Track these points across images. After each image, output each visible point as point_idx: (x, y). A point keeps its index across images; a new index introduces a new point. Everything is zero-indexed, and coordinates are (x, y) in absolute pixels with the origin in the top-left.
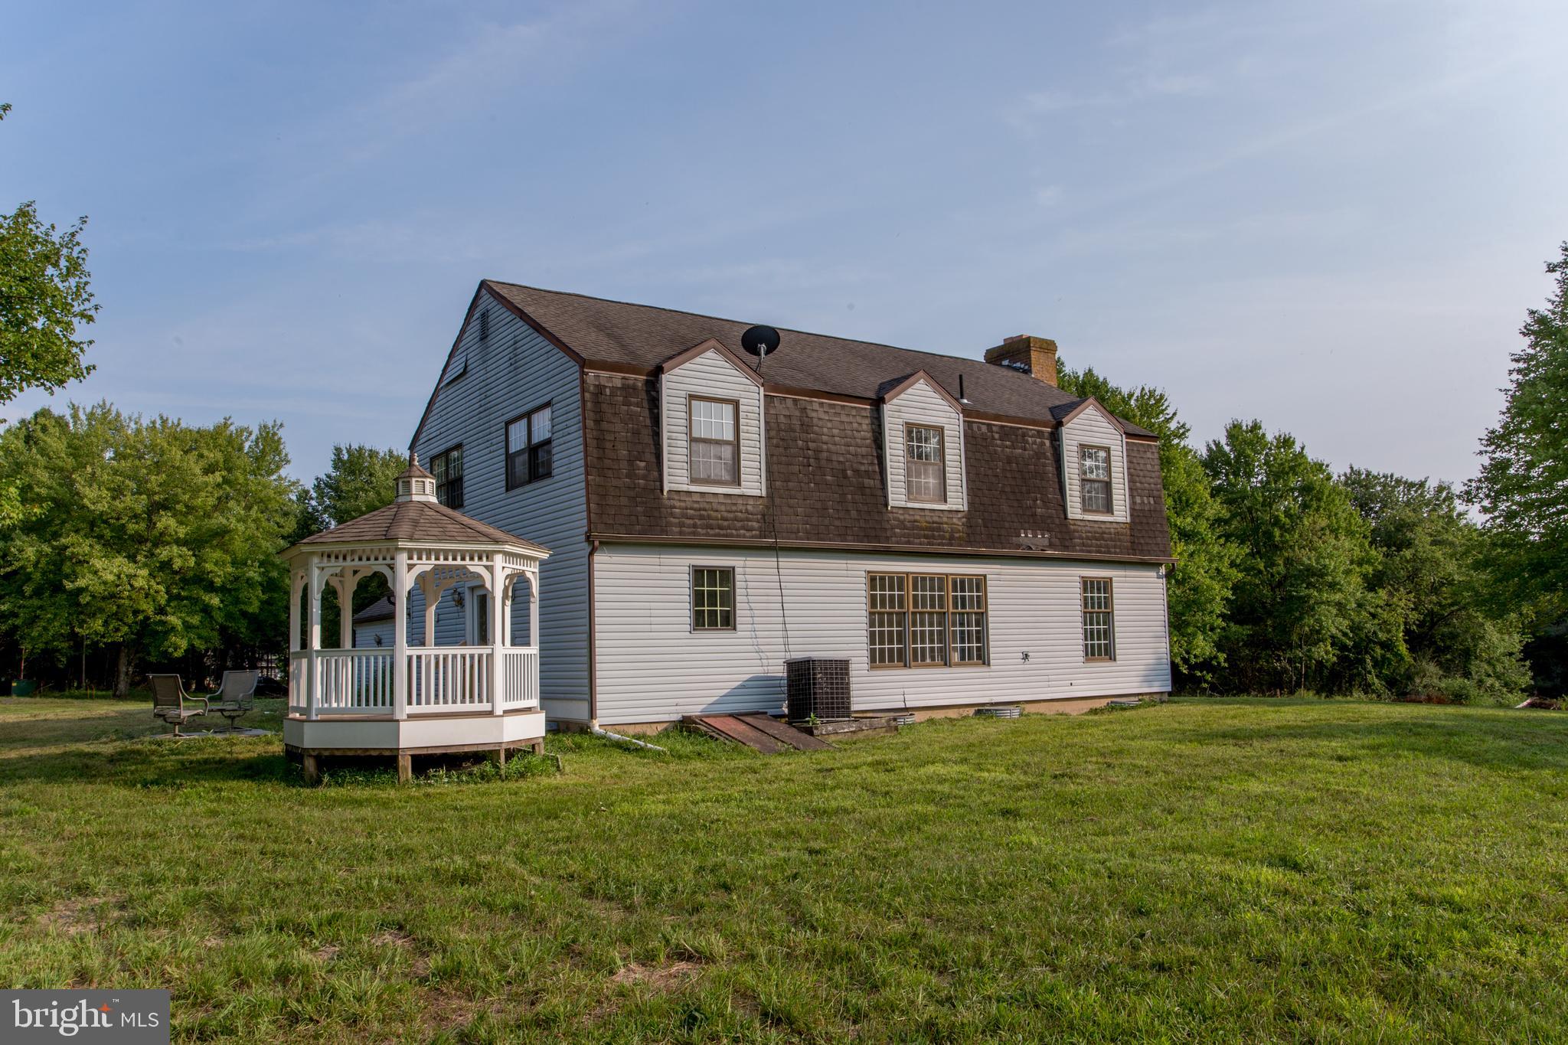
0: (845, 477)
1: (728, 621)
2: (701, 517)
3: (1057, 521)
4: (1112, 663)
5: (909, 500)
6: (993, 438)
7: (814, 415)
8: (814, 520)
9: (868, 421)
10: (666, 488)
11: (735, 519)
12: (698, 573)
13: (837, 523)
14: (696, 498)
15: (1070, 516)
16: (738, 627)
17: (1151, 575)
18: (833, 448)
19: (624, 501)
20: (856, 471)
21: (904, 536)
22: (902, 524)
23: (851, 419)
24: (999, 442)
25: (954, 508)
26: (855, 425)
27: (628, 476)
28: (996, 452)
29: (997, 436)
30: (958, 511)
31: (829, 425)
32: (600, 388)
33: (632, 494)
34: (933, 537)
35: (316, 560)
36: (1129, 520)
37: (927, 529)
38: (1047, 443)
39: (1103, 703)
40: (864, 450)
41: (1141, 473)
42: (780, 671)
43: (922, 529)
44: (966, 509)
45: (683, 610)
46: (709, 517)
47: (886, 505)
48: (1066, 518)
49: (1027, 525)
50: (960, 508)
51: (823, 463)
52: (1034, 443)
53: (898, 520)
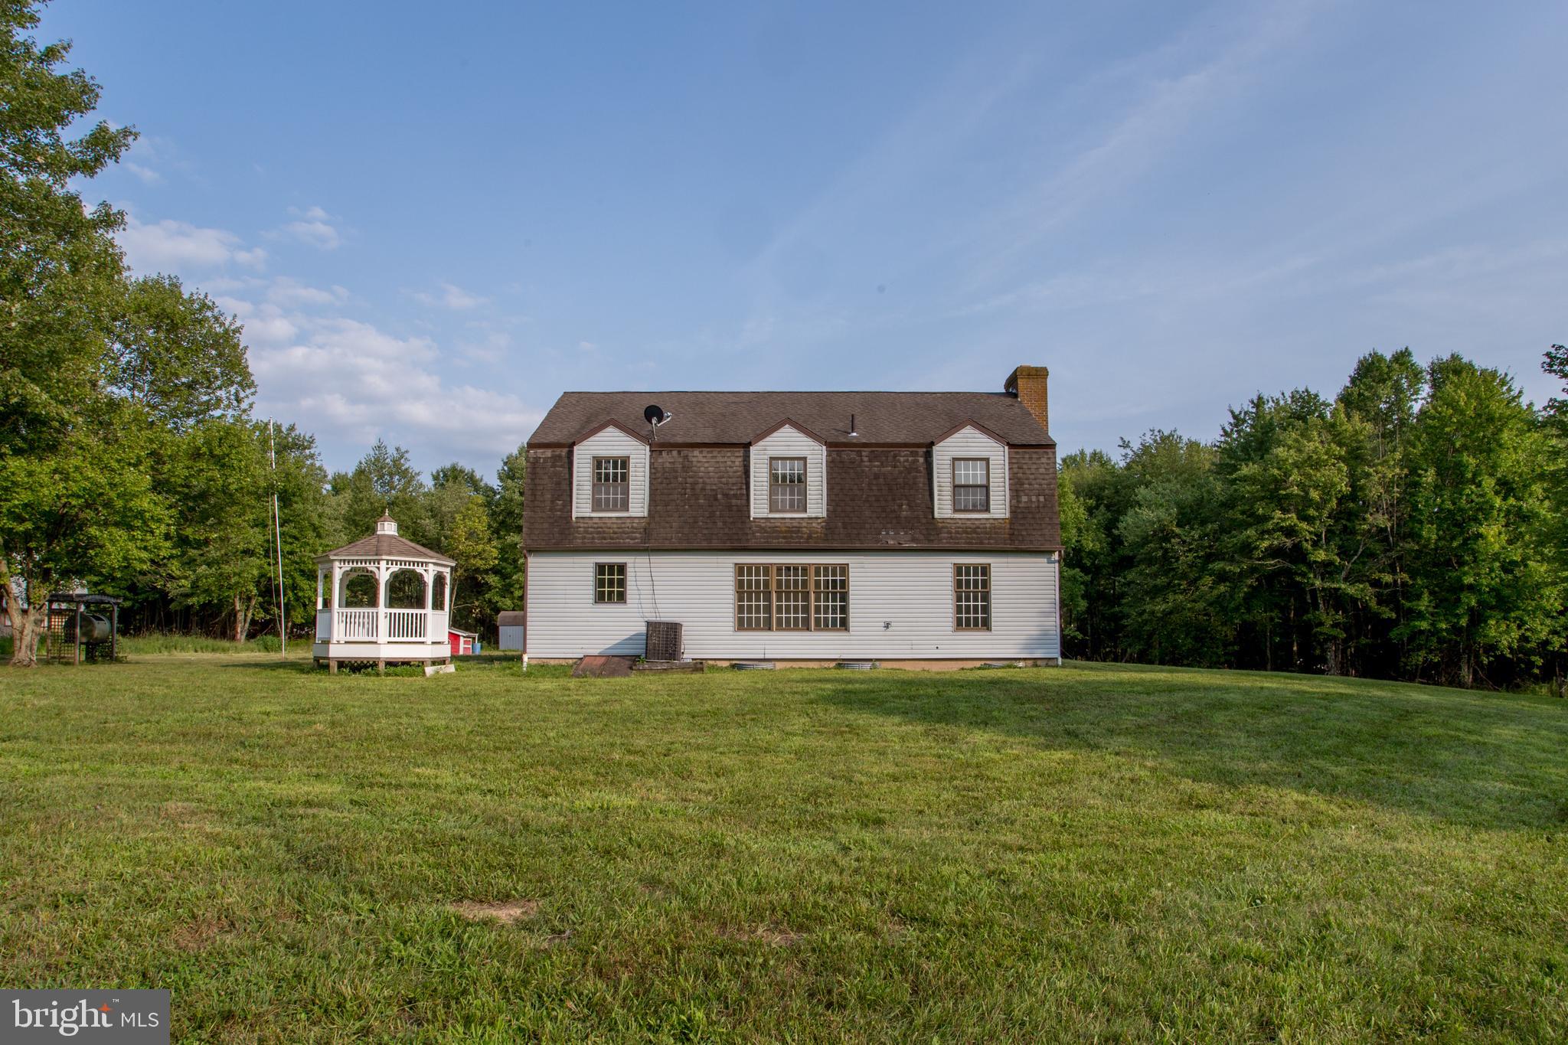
0: (716, 499)
1: (622, 598)
2: (599, 533)
3: (924, 521)
4: (988, 633)
5: (771, 511)
6: (862, 461)
7: (694, 459)
8: (686, 531)
9: (740, 459)
10: (574, 515)
11: (624, 533)
12: (601, 568)
13: (705, 532)
14: (595, 521)
15: (936, 515)
16: (628, 601)
17: (1042, 561)
18: (708, 481)
19: (546, 525)
20: (726, 495)
21: (764, 538)
22: (762, 530)
23: (726, 459)
24: (867, 464)
25: (814, 515)
26: (729, 463)
27: (550, 510)
28: (863, 471)
29: (866, 459)
30: (817, 518)
31: (706, 465)
32: (537, 459)
33: (551, 521)
34: (792, 537)
35: (337, 564)
36: (1008, 515)
37: (786, 532)
38: (921, 460)
39: (978, 664)
40: (734, 480)
41: (1032, 477)
42: (643, 629)
43: (781, 532)
44: (825, 515)
45: (589, 589)
46: (604, 532)
47: (749, 517)
48: (933, 518)
49: (889, 526)
50: (820, 515)
51: (698, 492)
52: (907, 461)
53: (760, 527)
